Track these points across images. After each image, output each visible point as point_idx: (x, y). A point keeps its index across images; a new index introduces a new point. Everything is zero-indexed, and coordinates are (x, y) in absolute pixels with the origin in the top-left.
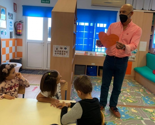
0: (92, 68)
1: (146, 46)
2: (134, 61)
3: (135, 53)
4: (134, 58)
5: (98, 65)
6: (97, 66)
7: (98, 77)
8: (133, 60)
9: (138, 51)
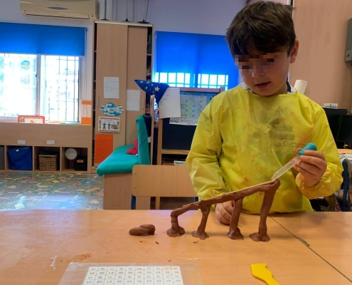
0: (18, 150)
1: (139, 100)
2: (117, 133)
3: (117, 114)
4: (115, 127)
5: (34, 144)
6: (31, 147)
7: (34, 172)
8: (113, 130)
9: (123, 110)
